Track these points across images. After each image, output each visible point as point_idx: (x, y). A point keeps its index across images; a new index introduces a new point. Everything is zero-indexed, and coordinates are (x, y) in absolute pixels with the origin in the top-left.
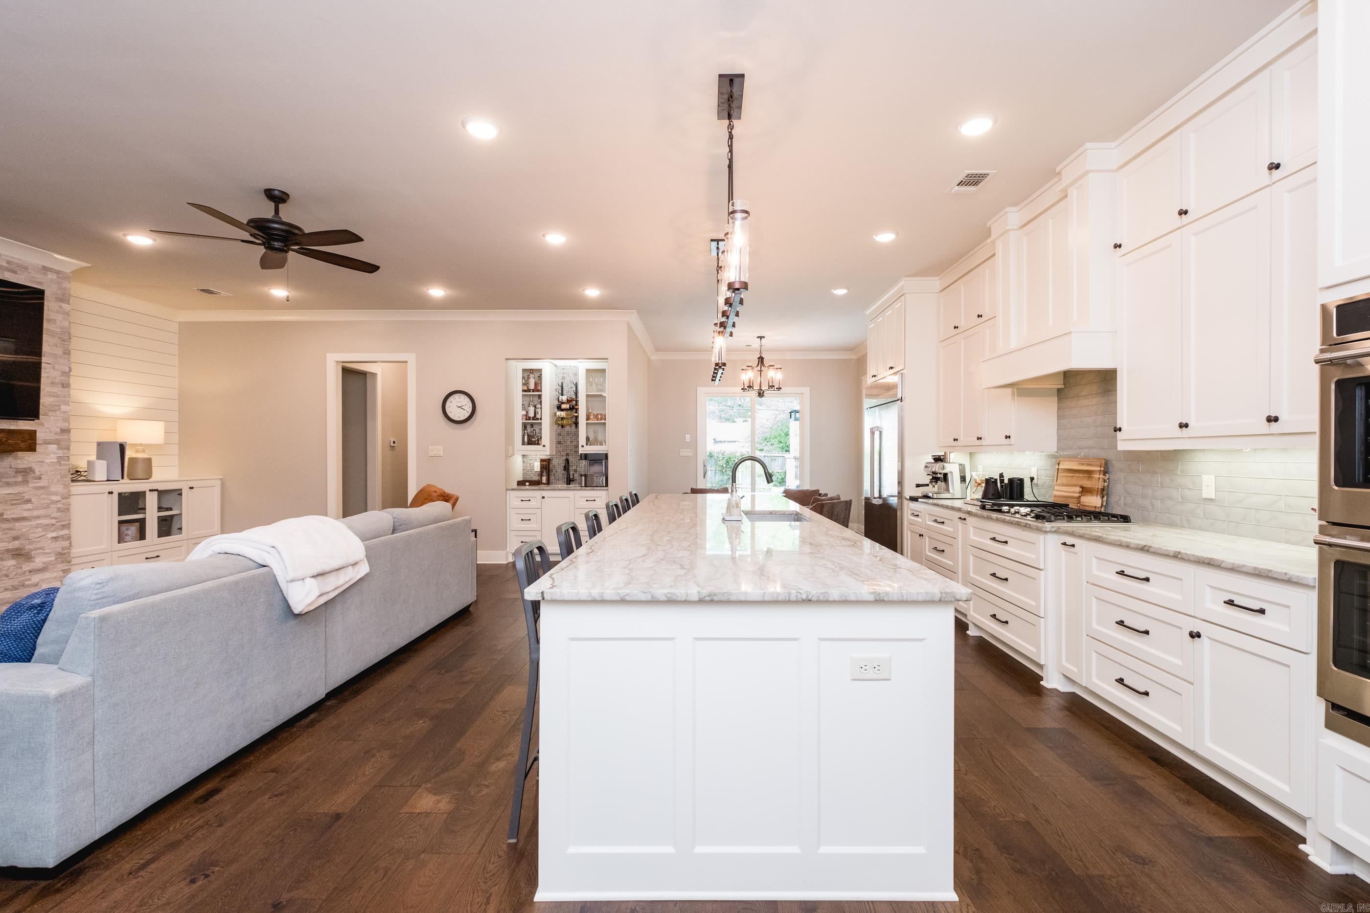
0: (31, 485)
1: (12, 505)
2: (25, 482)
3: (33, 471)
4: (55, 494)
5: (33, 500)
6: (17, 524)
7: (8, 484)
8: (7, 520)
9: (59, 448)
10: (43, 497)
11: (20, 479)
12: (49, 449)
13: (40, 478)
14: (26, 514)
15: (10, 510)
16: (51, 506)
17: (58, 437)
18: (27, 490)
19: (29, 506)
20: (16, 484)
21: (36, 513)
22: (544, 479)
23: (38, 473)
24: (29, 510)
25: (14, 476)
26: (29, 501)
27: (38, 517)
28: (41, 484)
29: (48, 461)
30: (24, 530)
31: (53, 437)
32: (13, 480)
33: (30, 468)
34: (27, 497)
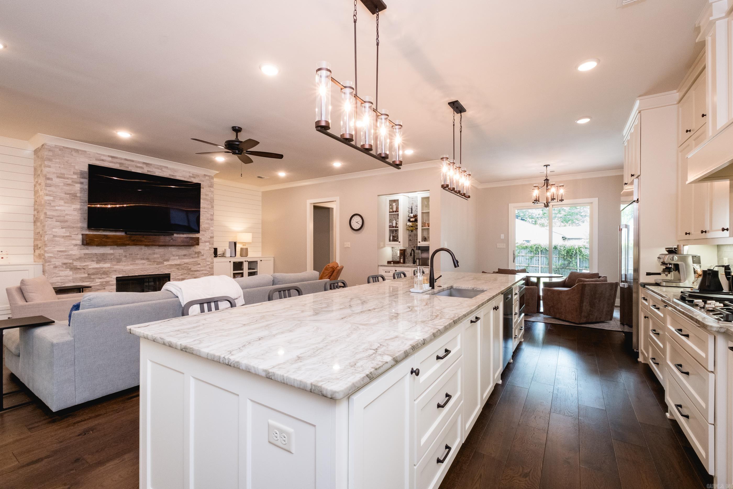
0: (200, 258)
1: (194, 265)
2: (198, 257)
3: (201, 253)
4: (208, 262)
5: (201, 264)
6: (196, 273)
7: (192, 258)
8: (192, 271)
9: (210, 244)
10: (204, 262)
11: (196, 256)
12: (207, 244)
13: (203, 256)
14: (198, 269)
15: (193, 267)
16: (207, 266)
17: (209, 240)
18: (199, 260)
19: (199, 266)
20: (195, 257)
21: (202, 269)
22: (402, 261)
23: (202, 254)
24: (199, 267)
25: (195, 255)
26: (199, 264)
27: (202, 270)
28: (204, 257)
29: (206, 249)
30: (198, 275)
31: (207, 240)
32: (194, 256)
33: (200, 252)
34: (199, 262)
